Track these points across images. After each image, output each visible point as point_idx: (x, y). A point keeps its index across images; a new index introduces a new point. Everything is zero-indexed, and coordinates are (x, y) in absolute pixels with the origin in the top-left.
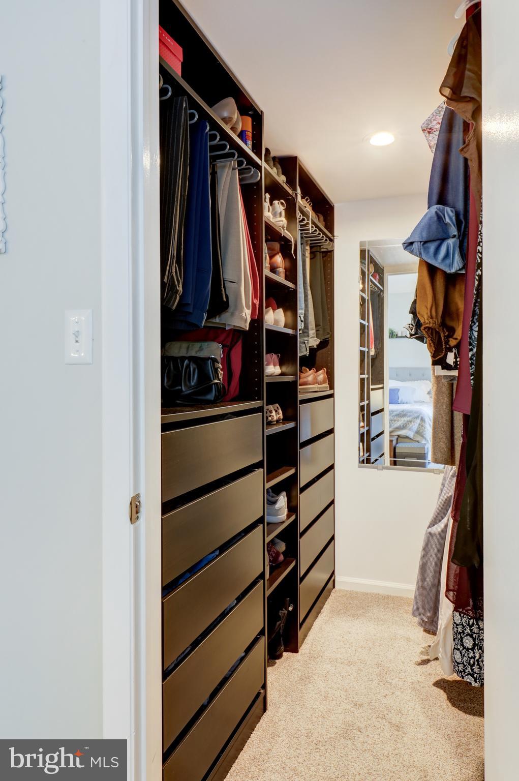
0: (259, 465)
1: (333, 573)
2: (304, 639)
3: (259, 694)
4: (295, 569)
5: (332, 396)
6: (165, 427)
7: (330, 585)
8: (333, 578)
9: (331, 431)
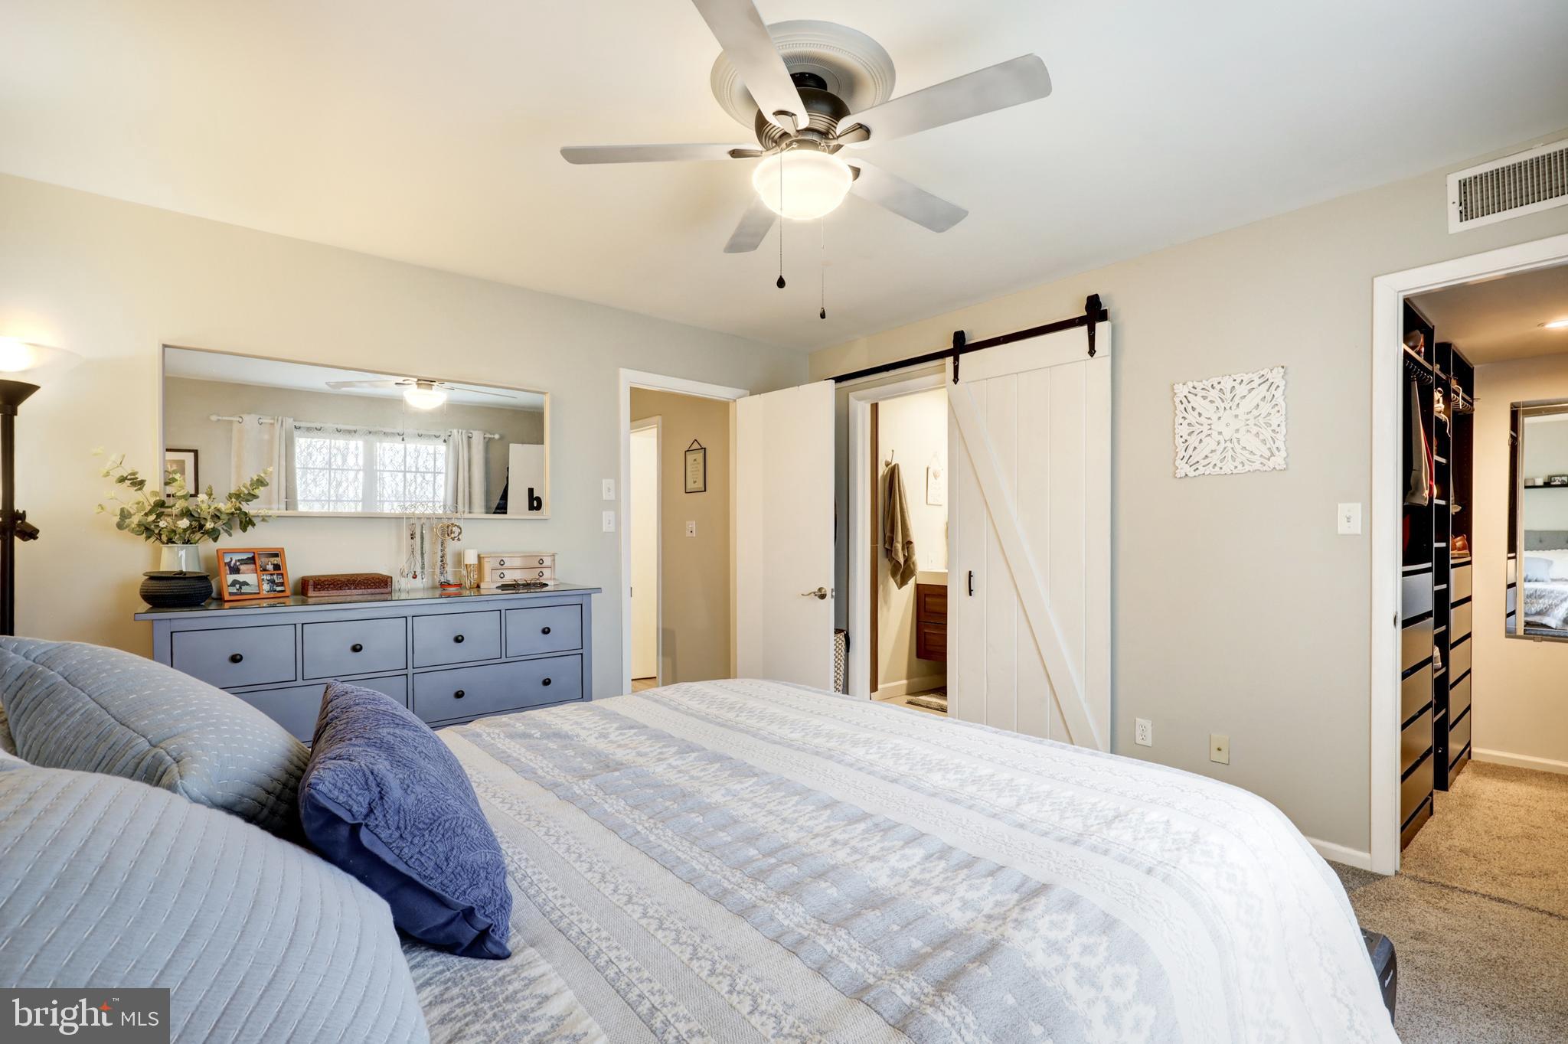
0: (1428, 614)
1: (1469, 744)
2: (1451, 784)
3: (1427, 799)
4: (1446, 715)
5: (1469, 563)
6: (1405, 574)
7: (1465, 756)
8: (1468, 749)
9: (1469, 599)
